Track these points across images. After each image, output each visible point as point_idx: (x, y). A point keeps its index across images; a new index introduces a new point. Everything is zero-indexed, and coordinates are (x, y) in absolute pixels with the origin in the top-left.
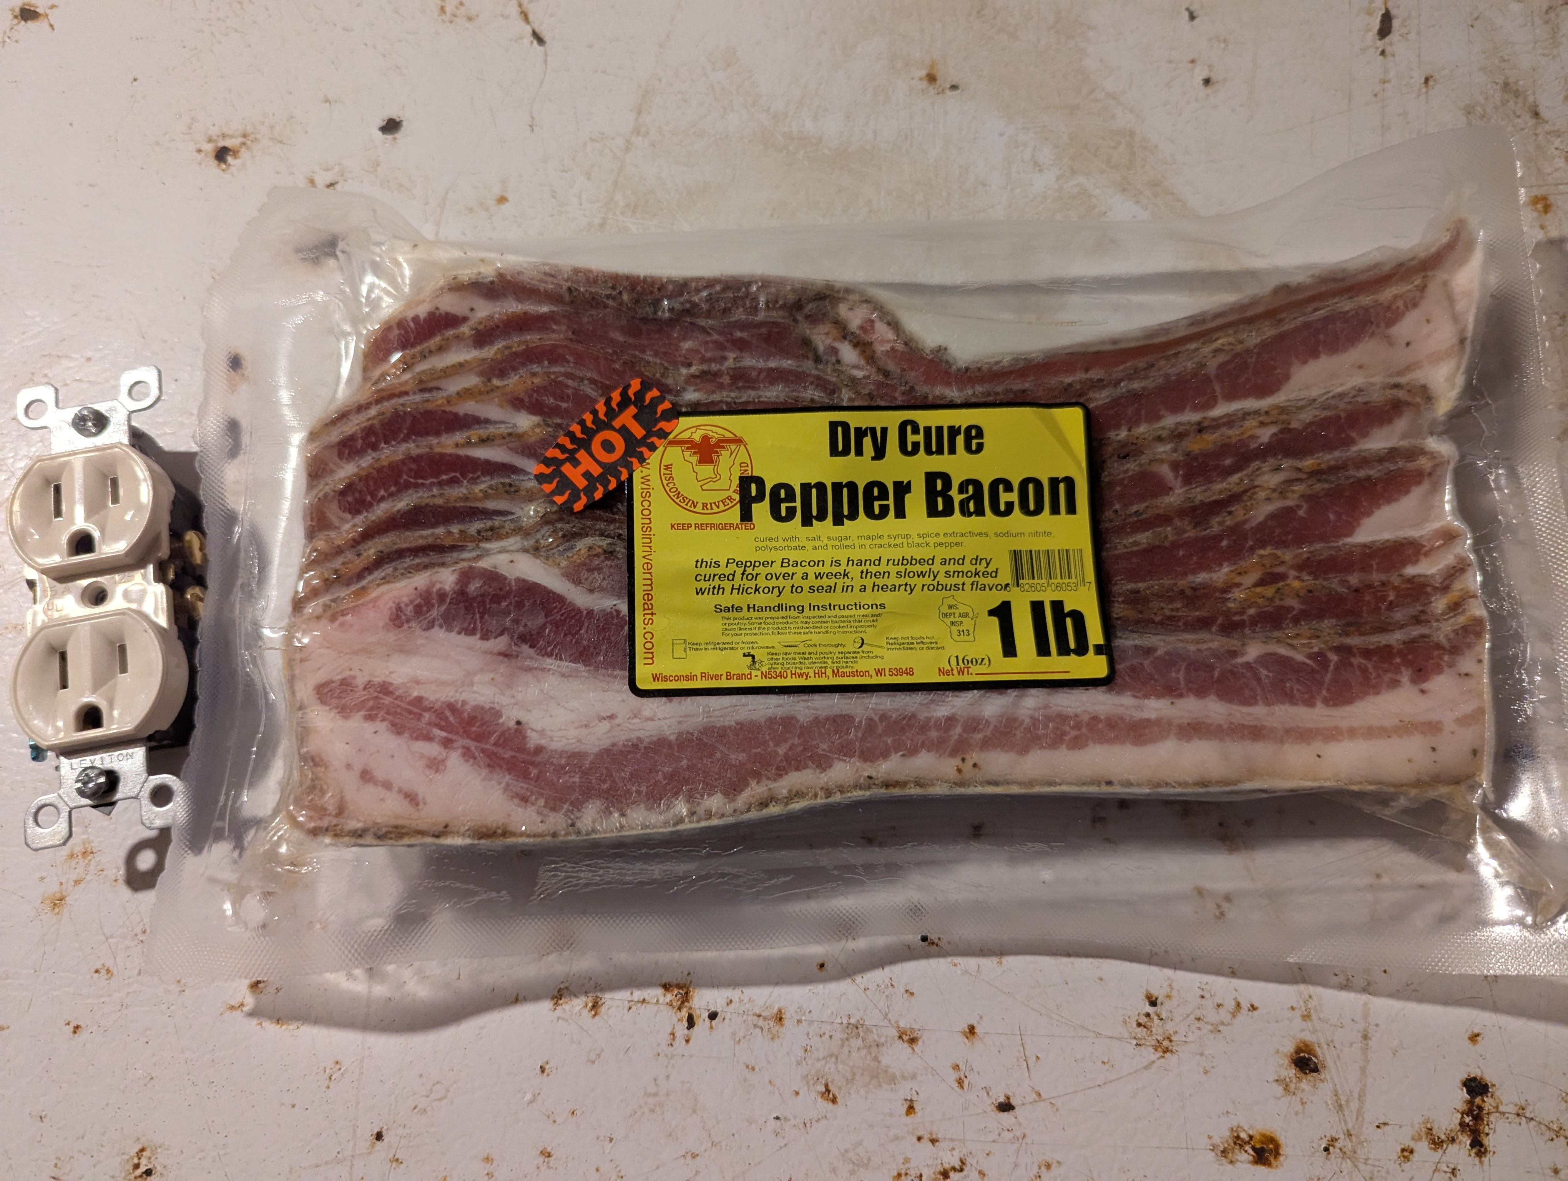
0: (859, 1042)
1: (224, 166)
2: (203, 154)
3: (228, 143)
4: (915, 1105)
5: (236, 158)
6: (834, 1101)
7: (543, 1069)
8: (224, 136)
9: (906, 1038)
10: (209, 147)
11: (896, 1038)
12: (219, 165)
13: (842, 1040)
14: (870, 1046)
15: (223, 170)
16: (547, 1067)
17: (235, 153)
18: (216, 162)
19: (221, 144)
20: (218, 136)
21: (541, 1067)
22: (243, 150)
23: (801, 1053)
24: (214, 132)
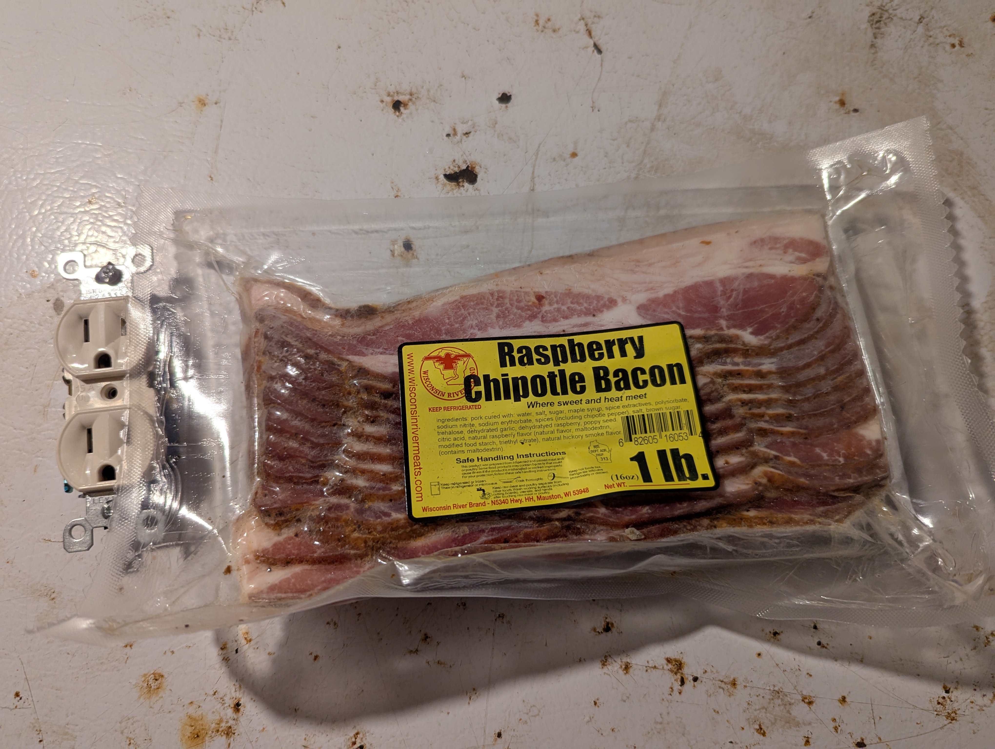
0: (779, 701)
1: (397, 113)
2: (384, 104)
3: (401, 98)
4: (810, 740)
5: (405, 109)
6: (764, 734)
7: (595, 703)
8: (398, 93)
9: (807, 701)
10: (388, 99)
11: (800, 701)
12: (395, 112)
13: (769, 699)
14: (785, 705)
15: (398, 116)
16: (597, 702)
17: (406, 105)
18: (393, 110)
19: (396, 98)
20: (394, 93)
21: (594, 702)
22: (410, 104)
23: (746, 705)
24: (392, 89)
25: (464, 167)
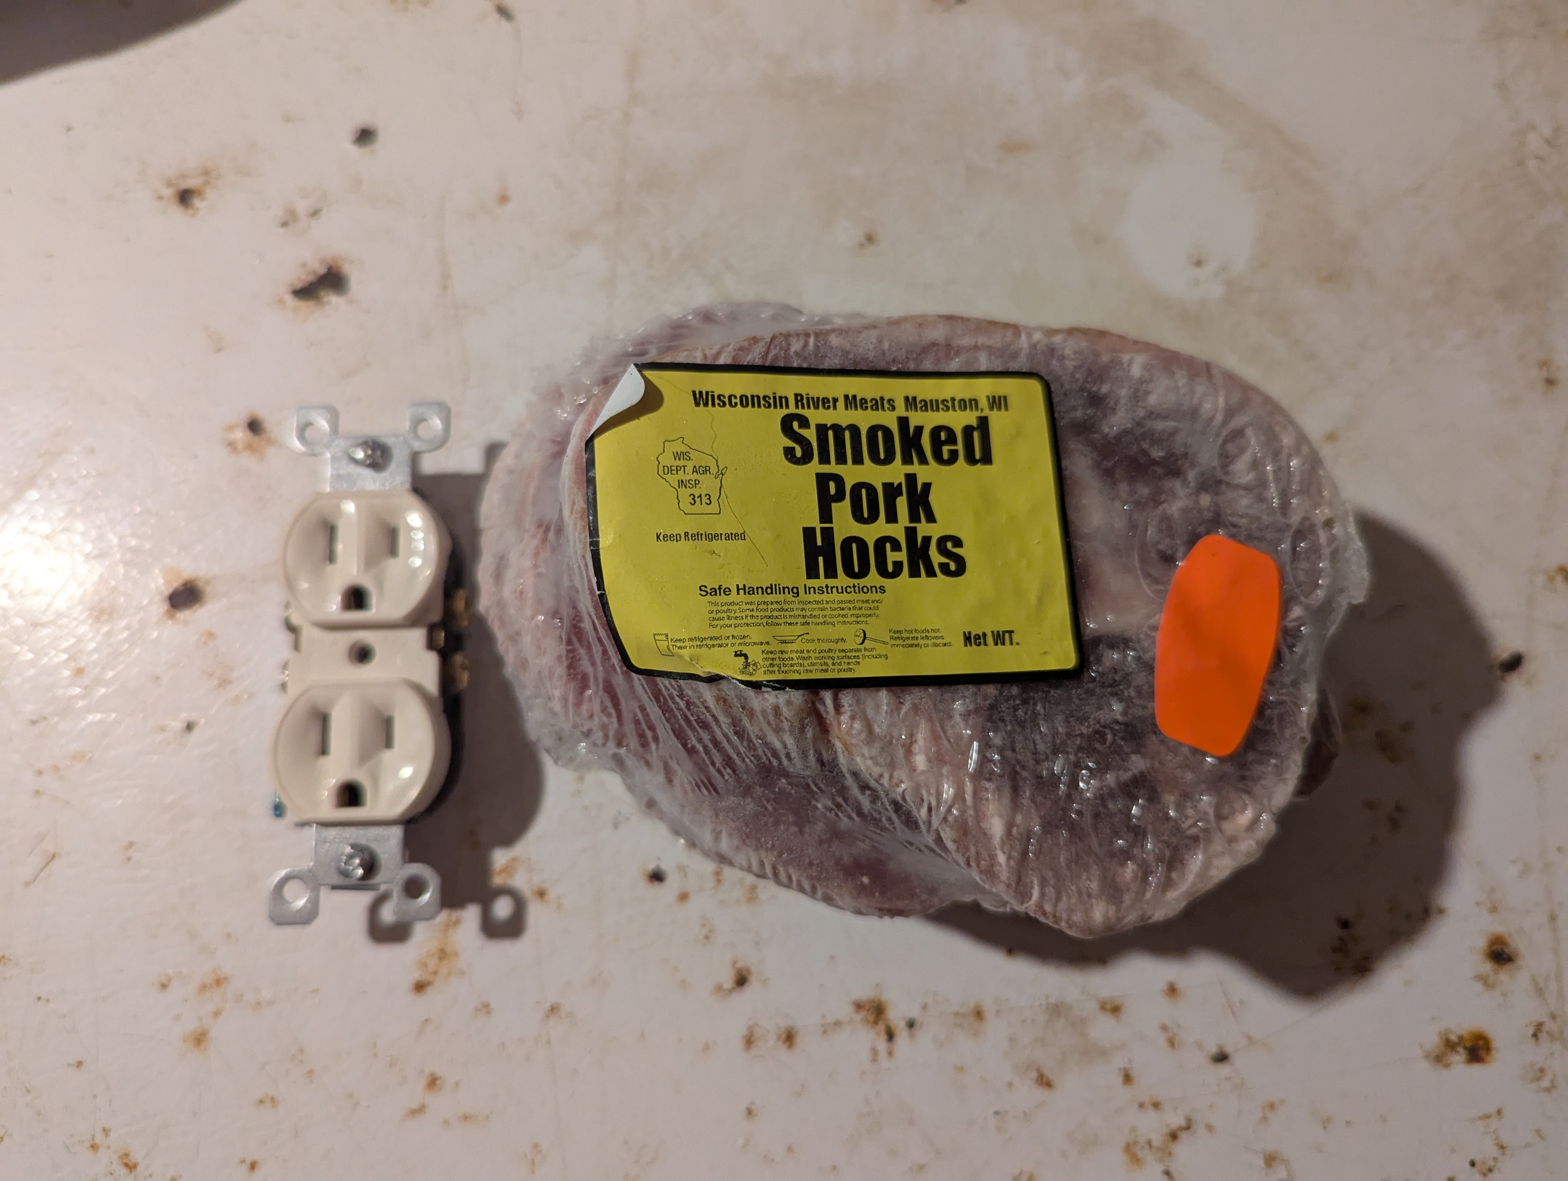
0: (1063, 1021)
2: (164, 200)
3: (191, 183)
4: (1131, 1073)
5: (202, 199)
6: (1049, 1085)
7: (749, 1112)
8: (182, 176)
9: (1108, 1008)
10: (169, 192)
11: (1098, 1010)
12: (185, 211)
13: (1045, 1022)
14: (1074, 1024)
15: (192, 215)
16: (753, 1108)
17: (200, 194)
18: (181, 208)
19: (184, 185)
20: (176, 178)
21: (747, 1110)
22: (207, 189)
23: (1007, 1043)
24: (171, 174)
25: (322, 270)
